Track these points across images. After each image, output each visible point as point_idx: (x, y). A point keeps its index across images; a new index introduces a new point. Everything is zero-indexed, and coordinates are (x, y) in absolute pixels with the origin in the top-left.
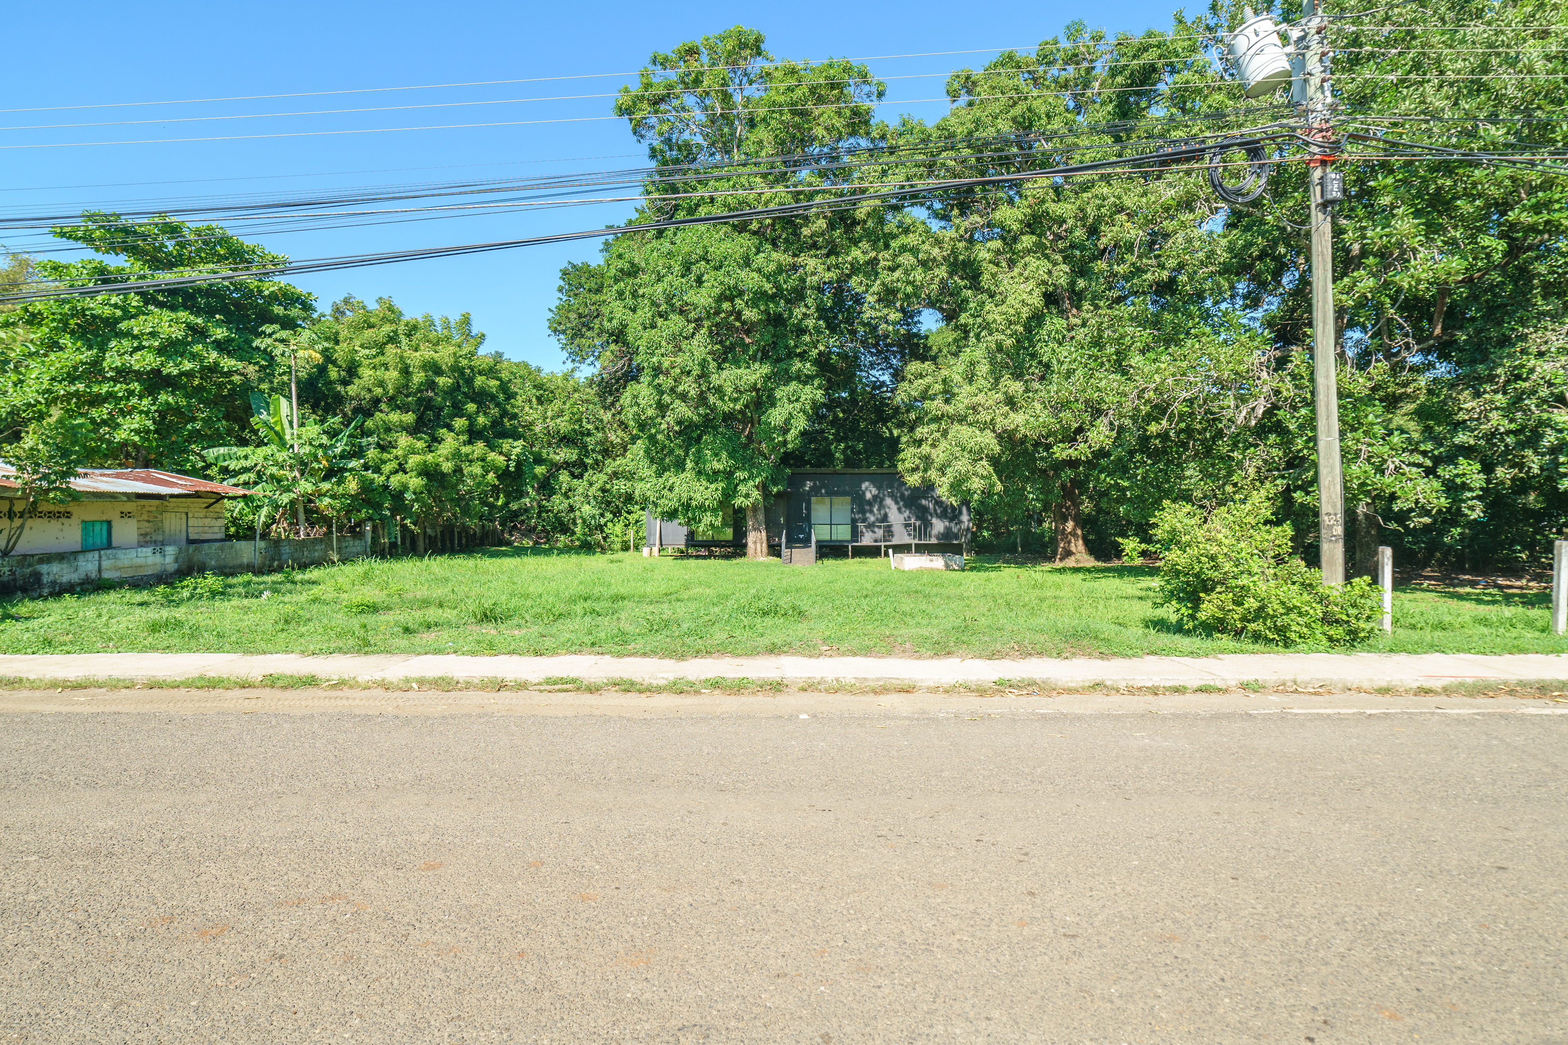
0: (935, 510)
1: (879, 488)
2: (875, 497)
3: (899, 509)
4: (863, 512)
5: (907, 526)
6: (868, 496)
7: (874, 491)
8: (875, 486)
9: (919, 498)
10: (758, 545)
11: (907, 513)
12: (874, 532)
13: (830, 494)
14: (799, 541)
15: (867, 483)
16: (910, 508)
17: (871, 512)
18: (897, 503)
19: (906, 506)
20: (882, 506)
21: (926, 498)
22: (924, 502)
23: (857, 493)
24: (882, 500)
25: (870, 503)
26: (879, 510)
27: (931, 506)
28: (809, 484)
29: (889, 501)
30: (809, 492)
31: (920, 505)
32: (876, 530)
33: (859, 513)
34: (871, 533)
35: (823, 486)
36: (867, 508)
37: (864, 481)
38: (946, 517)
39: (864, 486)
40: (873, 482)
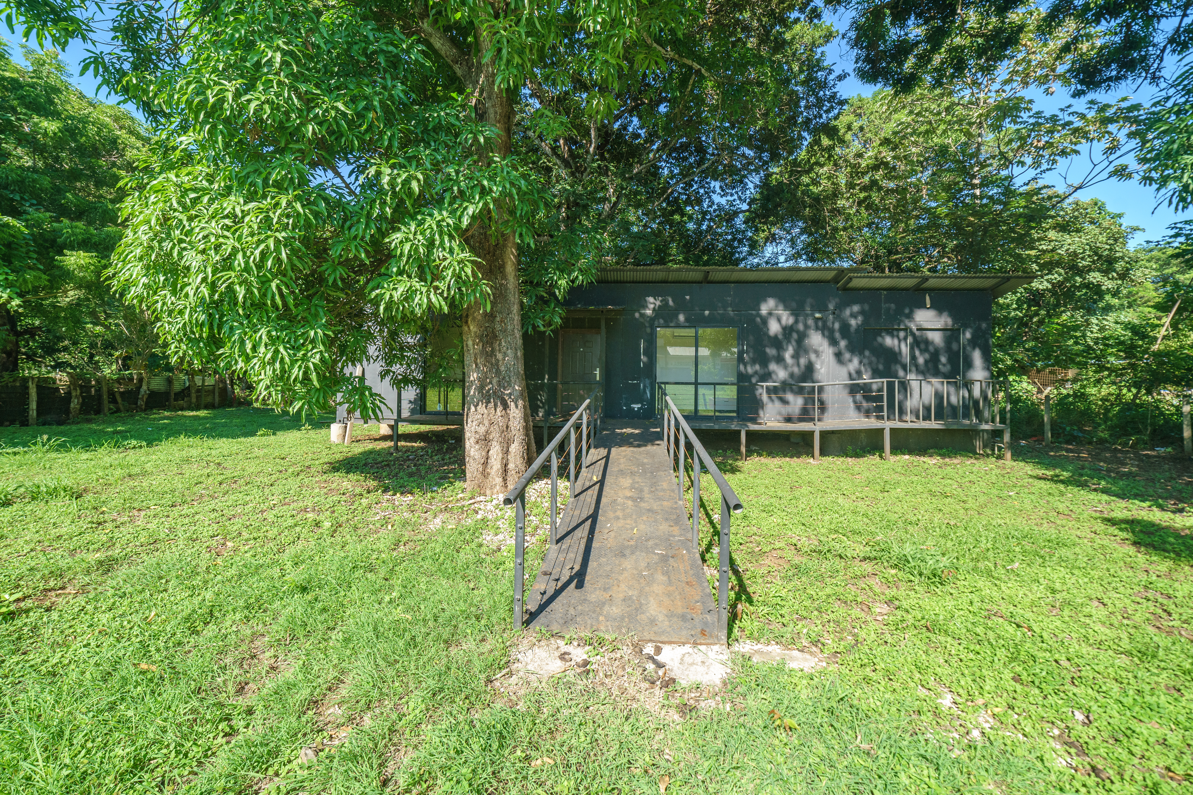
0: (913, 358)
1: (796, 313)
2: (788, 331)
3: (838, 355)
4: (764, 361)
5: (853, 390)
6: (774, 328)
7: (787, 318)
8: (786, 308)
9: (878, 332)
10: (496, 451)
11: (855, 364)
12: (784, 402)
13: (694, 322)
14: (632, 418)
15: (771, 303)
16: (861, 353)
17: (780, 360)
18: (833, 342)
19: (852, 349)
20: (801, 349)
21: (891, 332)
22: (889, 341)
23: (751, 320)
24: (802, 336)
25: (777, 343)
26: (796, 356)
27: (905, 349)
28: (652, 303)
29: (816, 339)
30: (652, 320)
31: (882, 346)
32: (790, 397)
33: (754, 362)
34: (778, 404)
35: (681, 306)
36: (771, 351)
37: (763, 299)
38: (937, 373)
39: (764, 310)
40: (784, 300)
